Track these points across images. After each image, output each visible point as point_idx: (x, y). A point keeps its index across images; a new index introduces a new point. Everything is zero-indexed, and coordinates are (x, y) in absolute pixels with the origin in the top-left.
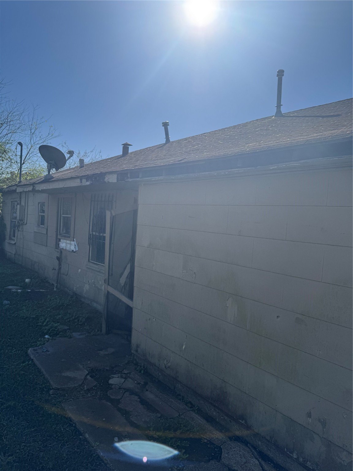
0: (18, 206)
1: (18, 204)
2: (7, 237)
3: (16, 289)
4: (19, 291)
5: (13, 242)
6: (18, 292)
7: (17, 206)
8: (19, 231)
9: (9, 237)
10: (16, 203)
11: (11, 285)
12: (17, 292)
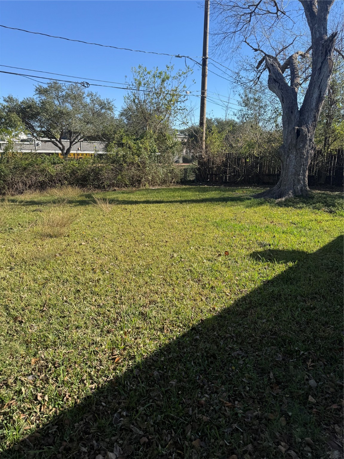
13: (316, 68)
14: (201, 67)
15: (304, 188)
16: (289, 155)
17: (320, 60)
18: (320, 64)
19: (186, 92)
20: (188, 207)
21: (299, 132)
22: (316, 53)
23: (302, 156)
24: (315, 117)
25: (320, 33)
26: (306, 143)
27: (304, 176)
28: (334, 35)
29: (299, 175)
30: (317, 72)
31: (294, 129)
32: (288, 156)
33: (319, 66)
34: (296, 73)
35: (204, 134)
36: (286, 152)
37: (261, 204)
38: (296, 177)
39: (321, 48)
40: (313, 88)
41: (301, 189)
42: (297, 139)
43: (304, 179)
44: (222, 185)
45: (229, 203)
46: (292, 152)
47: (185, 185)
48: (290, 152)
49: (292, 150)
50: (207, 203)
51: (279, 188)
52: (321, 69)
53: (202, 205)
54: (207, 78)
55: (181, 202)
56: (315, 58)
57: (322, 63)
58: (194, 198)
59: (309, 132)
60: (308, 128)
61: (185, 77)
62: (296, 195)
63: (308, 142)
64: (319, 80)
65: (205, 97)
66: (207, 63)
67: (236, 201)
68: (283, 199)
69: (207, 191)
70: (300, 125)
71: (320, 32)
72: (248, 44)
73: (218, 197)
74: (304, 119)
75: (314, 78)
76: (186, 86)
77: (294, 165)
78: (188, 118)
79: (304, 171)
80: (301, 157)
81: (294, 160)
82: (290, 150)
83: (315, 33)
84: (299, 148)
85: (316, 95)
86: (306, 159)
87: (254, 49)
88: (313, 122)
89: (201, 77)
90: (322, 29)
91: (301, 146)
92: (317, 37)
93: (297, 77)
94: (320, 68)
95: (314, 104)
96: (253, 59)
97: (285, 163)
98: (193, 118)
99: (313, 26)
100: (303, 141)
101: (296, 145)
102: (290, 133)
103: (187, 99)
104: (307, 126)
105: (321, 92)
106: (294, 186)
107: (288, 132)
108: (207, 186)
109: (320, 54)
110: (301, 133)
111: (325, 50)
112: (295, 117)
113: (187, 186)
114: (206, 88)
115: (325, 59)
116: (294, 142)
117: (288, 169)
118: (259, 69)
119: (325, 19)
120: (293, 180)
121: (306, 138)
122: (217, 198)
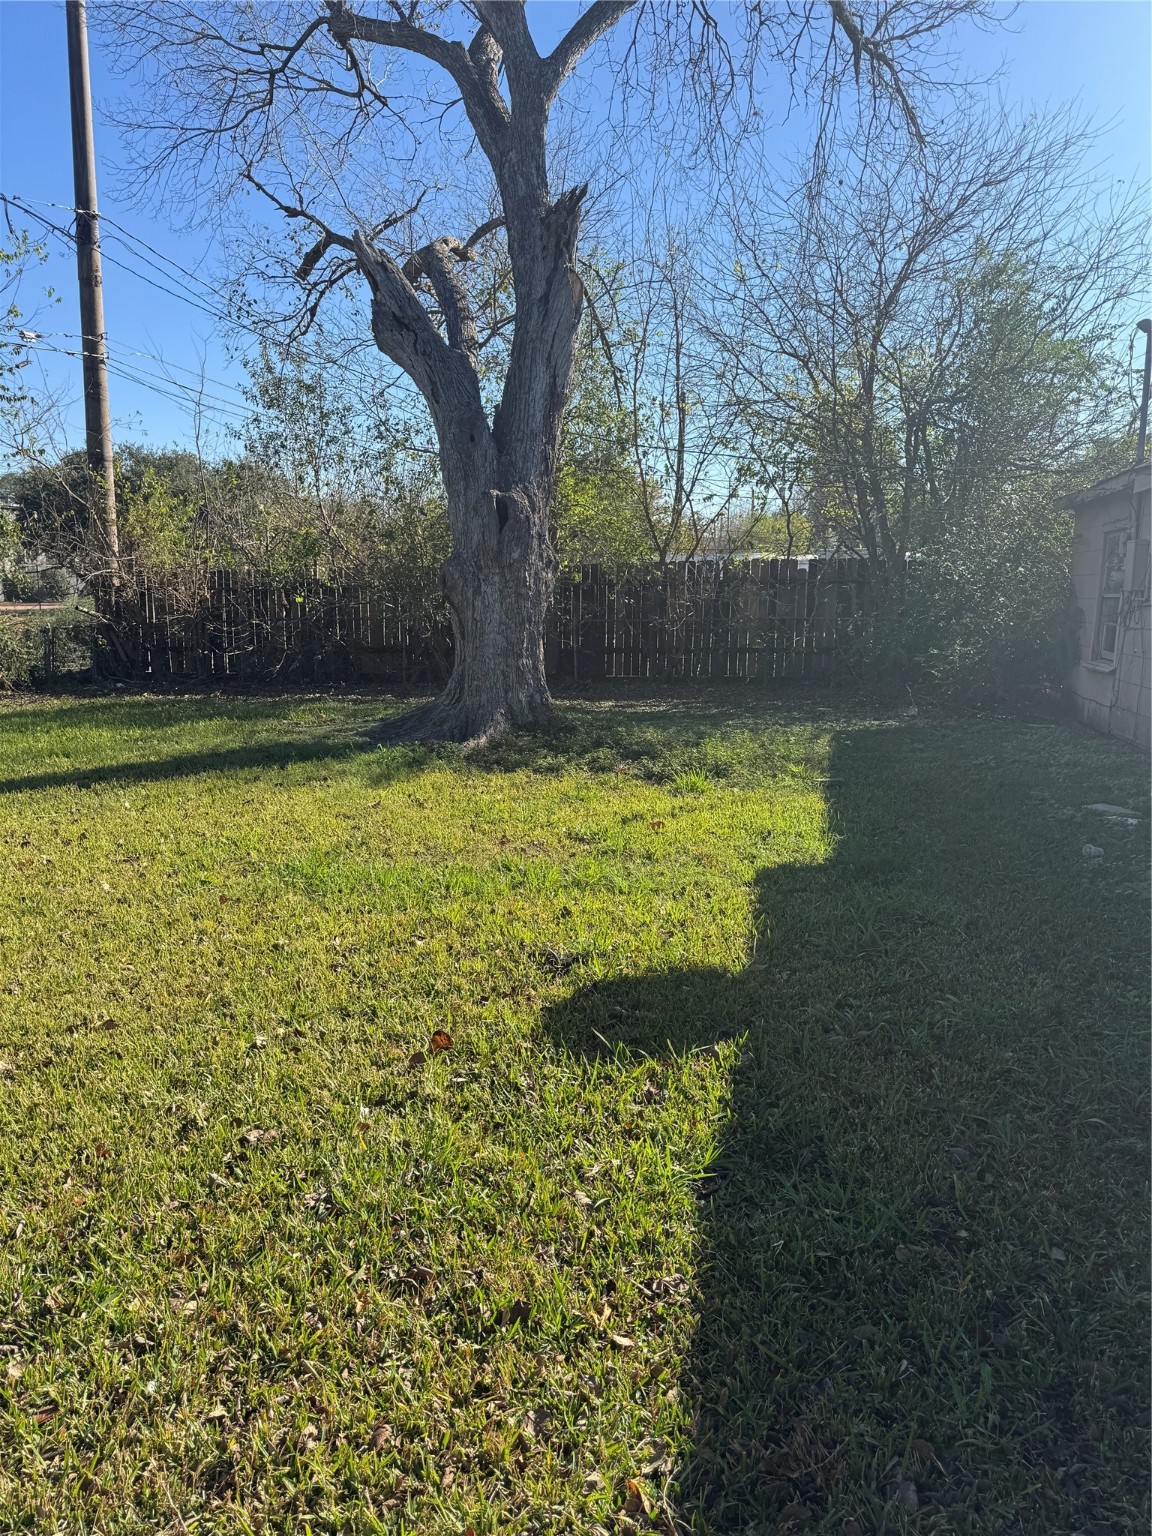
0: (1131, 545)
1: (1129, 538)
2: (1087, 652)
3: (1120, 815)
4: (1130, 821)
5: (1107, 669)
6: (1128, 825)
7: (1125, 544)
8: (1127, 629)
9: (1093, 652)
10: (1123, 537)
11: (1104, 802)
12: (1124, 825)
13: (529, 294)
14: (74, 245)
15: (537, 697)
16: (479, 587)
17: (541, 269)
18: (544, 283)
19: (22, 335)
20: (125, 801)
21: (504, 510)
22: (522, 247)
23: (523, 591)
24: (546, 459)
25: (528, 182)
26: (528, 546)
27: (534, 656)
28: (576, 197)
29: (520, 656)
30: (535, 309)
31: (487, 495)
32: (477, 591)
33: (539, 292)
34: (460, 305)
35: (112, 501)
36: (469, 576)
37: (416, 765)
38: (511, 661)
39: (538, 231)
40: (528, 361)
41: (530, 703)
42: (500, 532)
43: (536, 668)
44: (213, 691)
45: (296, 769)
46: (487, 576)
47: (57, 694)
48: (482, 577)
49: (486, 571)
50: (209, 779)
51: (458, 701)
52: (547, 302)
53: (189, 786)
54: (100, 292)
55: (85, 780)
56: (521, 262)
57: (549, 282)
58: (131, 756)
59: (533, 510)
60: (529, 497)
61: (13, 273)
62: (517, 725)
63: (535, 542)
64: (545, 337)
65: (102, 362)
66: (97, 234)
67: (319, 759)
68: (483, 740)
69: (170, 719)
70: (504, 486)
71: (529, 180)
72: (259, 187)
73: (236, 745)
74: (513, 464)
75: (530, 328)
76: (18, 309)
77: (501, 623)
78: (40, 432)
79: (533, 641)
80: (519, 595)
81: (497, 605)
82: (480, 568)
83: (513, 180)
84: (511, 565)
85: (540, 386)
86: (536, 604)
87: (282, 207)
88: (541, 475)
89: (77, 284)
90: (534, 171)
91: (515, 555)
92: (521, 194)
93: (468, 318)
94: (545, 298)
95: (539, 416)
96: (288, 241)
97: (470, 613)
98: (58, 436)
99: (502, 154)
100: (519, 538)
101: (500, 552)
102: (475, 509)
103: (27, 362)
104: (526, 488)
105: (554, 377)
106: (506, 692)
107: (467, 507)
108: (153, 697)
109: (538, 250)
110: (510, 511)
111: (553, 240)
112: (485, 455)
113: (69, 702)
114: (102, 327)
115: (555, 269)
116: (493, 543)
117: (482, 634)
118: (312, 278)
119: (539, 140)
120: (503, 673)
121: (529, 529)
122: (232, 752)
